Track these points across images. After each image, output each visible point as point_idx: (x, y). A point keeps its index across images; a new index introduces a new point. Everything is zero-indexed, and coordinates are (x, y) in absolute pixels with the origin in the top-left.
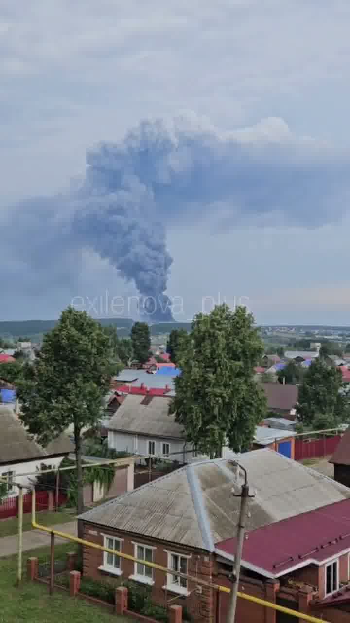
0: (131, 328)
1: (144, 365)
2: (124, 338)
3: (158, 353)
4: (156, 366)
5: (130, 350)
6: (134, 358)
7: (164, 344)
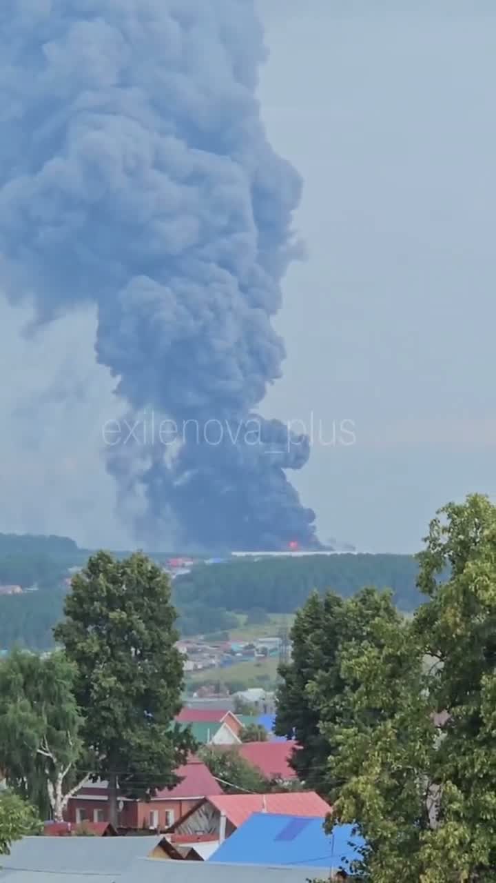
0: (67, 588)
1: (142, 809)
2: (28, 652)
3: (225, 737)
4: (216, 813)
5: (58, 721)
6: (82, 769)
7: (260, 681)
